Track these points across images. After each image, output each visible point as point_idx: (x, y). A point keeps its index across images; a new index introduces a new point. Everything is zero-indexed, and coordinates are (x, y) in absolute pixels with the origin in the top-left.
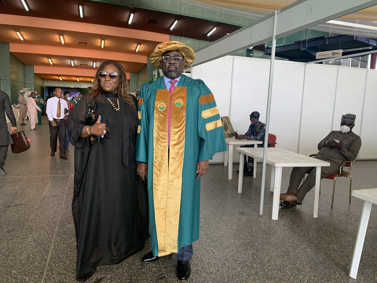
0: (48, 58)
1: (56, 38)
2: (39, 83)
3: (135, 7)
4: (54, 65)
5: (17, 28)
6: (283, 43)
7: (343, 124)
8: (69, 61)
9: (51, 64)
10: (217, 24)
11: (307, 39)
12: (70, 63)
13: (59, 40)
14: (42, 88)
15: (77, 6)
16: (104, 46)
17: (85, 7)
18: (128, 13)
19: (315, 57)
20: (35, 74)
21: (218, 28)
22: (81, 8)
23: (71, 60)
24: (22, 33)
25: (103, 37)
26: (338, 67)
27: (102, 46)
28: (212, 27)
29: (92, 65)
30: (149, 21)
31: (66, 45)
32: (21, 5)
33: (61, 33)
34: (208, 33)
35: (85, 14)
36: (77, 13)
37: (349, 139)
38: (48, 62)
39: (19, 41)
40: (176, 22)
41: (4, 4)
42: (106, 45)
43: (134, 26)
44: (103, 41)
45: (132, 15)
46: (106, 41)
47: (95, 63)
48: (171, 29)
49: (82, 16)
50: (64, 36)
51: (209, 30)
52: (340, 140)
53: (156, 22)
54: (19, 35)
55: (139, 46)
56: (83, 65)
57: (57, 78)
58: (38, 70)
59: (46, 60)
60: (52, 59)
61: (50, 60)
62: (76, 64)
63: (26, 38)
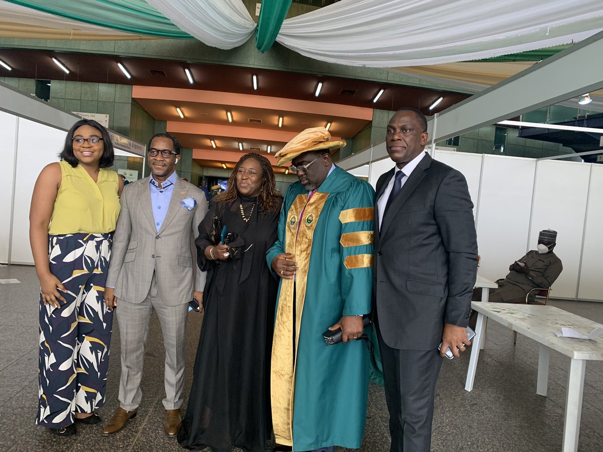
0: (211, 140)
1: (223, 114)
2: (197, 171)
3: (324, 74)
4: (218, 148)
5: (177, 104)
6: (548, 120)
8: (237, 143)
9: (214, 147)
10: (443, 93)
11: (586, 116)
12: (237, 147)
13: (225, 118)
14: (201, 179)
15: (250, 76)
16: (282, 125)
17: (260, 77)
18: (315, 83)
19: (599, 143)
20: (193, 159)
21: (445, 98)
22: (255, 78)
23: (239, 143)
24: (182, 109)
25: (281, 114)
26: (591, 166)
27: (280, 125)
28: (437, 97)
29: (265, 149)
30: (344, 92)
31: (234, 123)
32: (184, 77)
33: (229, 108)
34: (430, 106)
35: (260, 85)
36: (250, 85)
37: (544, 262)
38: (210, 145)
39: (178, 119)
40: (382, 92)
41: (165, 75)
42: (285, 123)
43: (323, 98)
44: (281, 119)
45: (320, 85)
46: (285, 118)
47: (269, 147)
48: (375, 101)
49: (255, 88)
50: (233, 113)
51: (431, 101)
52: (525, 263)
53: (352, 92)
54: (179, 112)
55: (329, 124)
56: (254, 148)
57: (219, 165)
58: (198, 154)
59: (208, 142)
60: (216, 141)
61: (212, 142)
62: (245, 147)
63: (186, 115)
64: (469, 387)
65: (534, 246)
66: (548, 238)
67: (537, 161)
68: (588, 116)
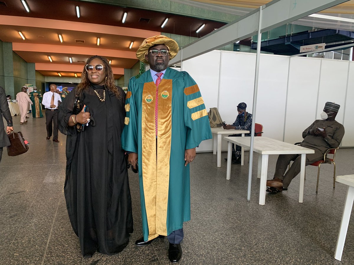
0: (48, 56)
1: (55, 36)
2: (40, 79)
3: (128, 6)
4: (54, 62)
5: (19, 29)
8: (67, 58)
9: (51, 61)
10: (206, 21)
11: (291, 34)
12: (68, 60)
13: (57, 39)
14: (43, 84)
15: (74, 7)
16: (100, 44)
17: (81, 8)
18: (121, 13)
19: (299, 50)
20: (36, 71)
21: (206, 25)
22: (77, 8)
23: (69, 58)
24: (23, 32)
25: (99, 35)
26: (321, 60)
27: (98, 44)
28: (201, 24)
30: (142, 20)
31: (65, 43)
32: (22, 7)
33: (60, 32)
34: (197, 30)
35: (82, 14)
36: (74, 14)
37: (332, 128)
38: (48, 60)
39: (20, 40)
40: (167, 20)
41: (6, 6)
42: (101, 43)
43: (128, 25)
44: (99, 39)
45: (125, 14)
46: (102, 39)
48: (162, 26)
49: (78, 16)
50: (63, 35)
51: (198, 27)
52: (324, 129)
53: (147, 20)
54: (21, 35)
55: (132, 43)
56: (80, 61)
57: (56, 74)
58: (39, 67)
59: (46, 58)
60: (52, 57)
61: (49, 57)
62: (74, 61)
63: (27, 37)
67: (290, 58)
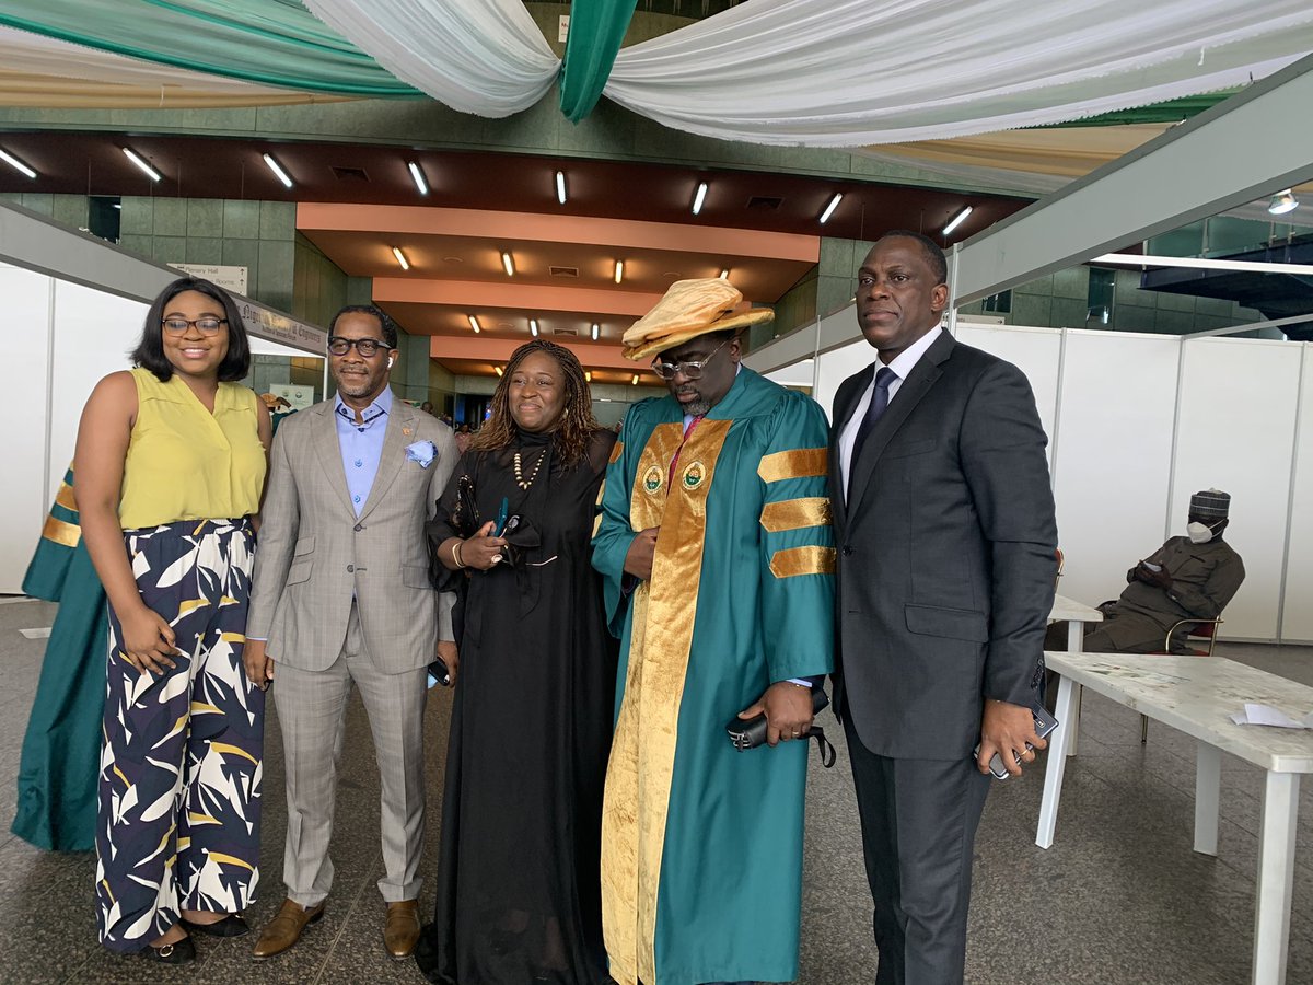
0: (469, 316)
1: (493, 259)
2: (442, 384)
3: (712, 165)
4: (484, 333)
5: (395, 240)
6: (1205, 250)
7: (1193, 518)
8: (525, 321)
9: (477, 330)
10: (972, 199)
12: (526, 329)
13: (498, 266)
14: (449, 400)
15: (550, 174)
16: (623, 278)
17: (572, 177)
18: (692, 185)
20: (433, 360)
21: (976, 210)
22: (560, 178)
23: (530, 320)
24: (406, 250)
25: (620, 253)
27: (618, 279)
28: (957, 208)
29: (587, 332)
30: (755, 202)
31: (519, 278)
32: (408, 181)
33: (506, 246)
34: (944, 226)
35: (573, 193)
36: (551, 193)
37: (1203, 561)
38: (468, 326)
39: (396, 271)
40: (837, 199)
41: (365, 177)
42: (629, 275)
43: (710, 217)
44: (619, 265)
45: (703, 189)
46: (629, 264)
47: (595, 328)
48: (823, 219)
49: (562, 199)
50: (515, 256)
51: (947, 216)
52: (1162, 566)
53: (775, 203)
54: (398, 257)
55: (724, 273)
56: (562, 331)
57: (489, 369)
58: (442, 347)
59: (463, 321)
60: (480, 318)
61: (472, 320)
62: (543, 330)
63: (415, 262)
64: (1045, 837)
65: (1181, 527)
66: (1212, 509)
67: (1182, 341)
68: (1293, 238)
